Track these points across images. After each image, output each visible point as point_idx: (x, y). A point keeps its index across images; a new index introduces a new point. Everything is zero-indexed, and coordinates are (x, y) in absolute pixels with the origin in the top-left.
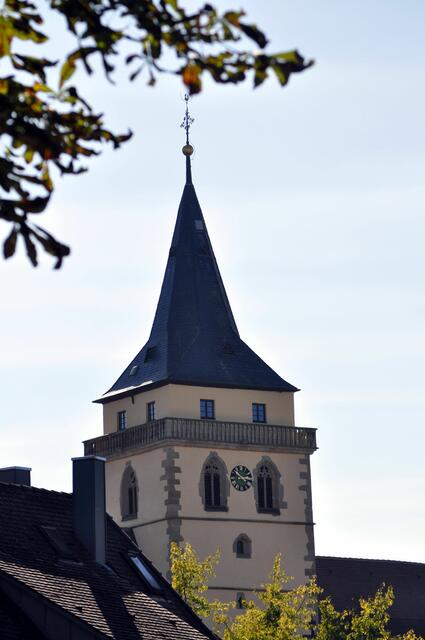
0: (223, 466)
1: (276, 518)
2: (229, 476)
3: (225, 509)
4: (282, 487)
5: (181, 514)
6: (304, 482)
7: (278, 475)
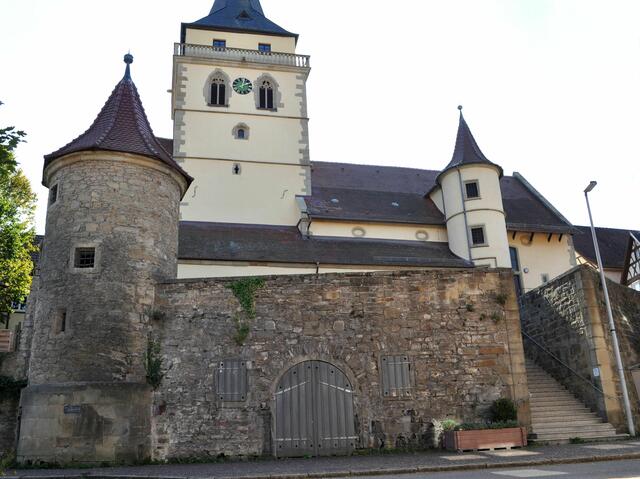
0: (227, 77)
1: (274, 113)
2: (231, 85)
3: (227, 106)
4: (280, 94)
5: (184, 107)
6: (300, 91)
7: (277, 85)
